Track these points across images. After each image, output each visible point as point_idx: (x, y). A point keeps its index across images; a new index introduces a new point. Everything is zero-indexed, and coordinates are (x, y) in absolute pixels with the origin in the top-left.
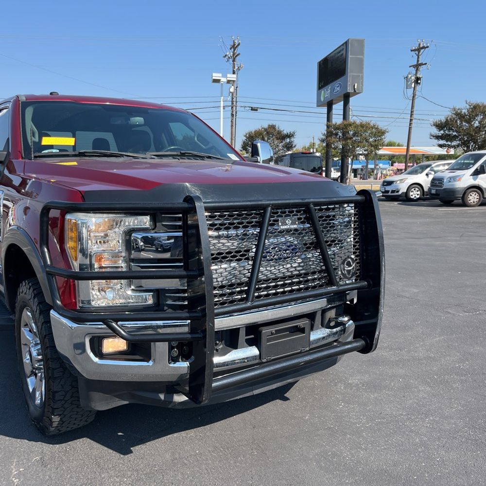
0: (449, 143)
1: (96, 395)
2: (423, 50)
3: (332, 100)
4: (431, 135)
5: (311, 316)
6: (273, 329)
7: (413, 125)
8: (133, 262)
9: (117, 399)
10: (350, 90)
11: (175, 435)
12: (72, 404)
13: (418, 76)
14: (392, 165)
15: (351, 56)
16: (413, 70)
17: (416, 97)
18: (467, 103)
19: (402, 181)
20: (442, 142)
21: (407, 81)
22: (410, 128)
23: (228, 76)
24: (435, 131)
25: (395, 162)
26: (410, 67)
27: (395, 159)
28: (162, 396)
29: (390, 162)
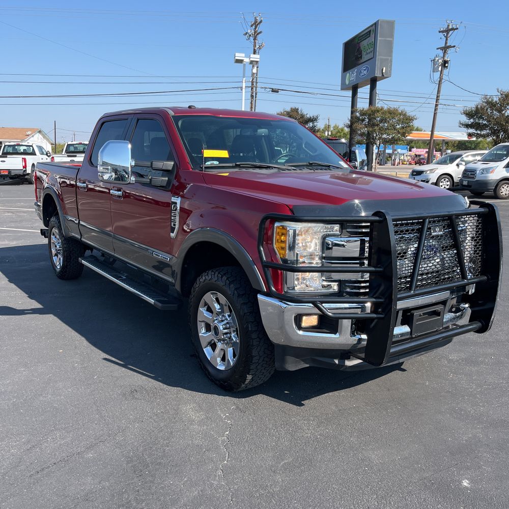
0: (479, 132)
1: (290, 359)
2: (452, 31)
3: (358, 84)
4: (460, 124)
5: (444, 303)
6: (421, 312)
7: (438, 111)
8: (324, 259)
9: (303, 363)
10: (378, 74)
11: (331, 394)
12: (262, 366)
13: (446, 59)
14: (410, 151)
15: (380, 39)
16: (441, 53)
17: (443, 81)
18: (498, 92)
19: (432, 171)
20: (471, 131)
21: (434, 64)
22: (435, 113)
23: (251, 57)
24: (465, 119)
25: (413, 148)
26: (437, 49)
27: (413, 144)
28: (337, 361)
29: (409, 147)
